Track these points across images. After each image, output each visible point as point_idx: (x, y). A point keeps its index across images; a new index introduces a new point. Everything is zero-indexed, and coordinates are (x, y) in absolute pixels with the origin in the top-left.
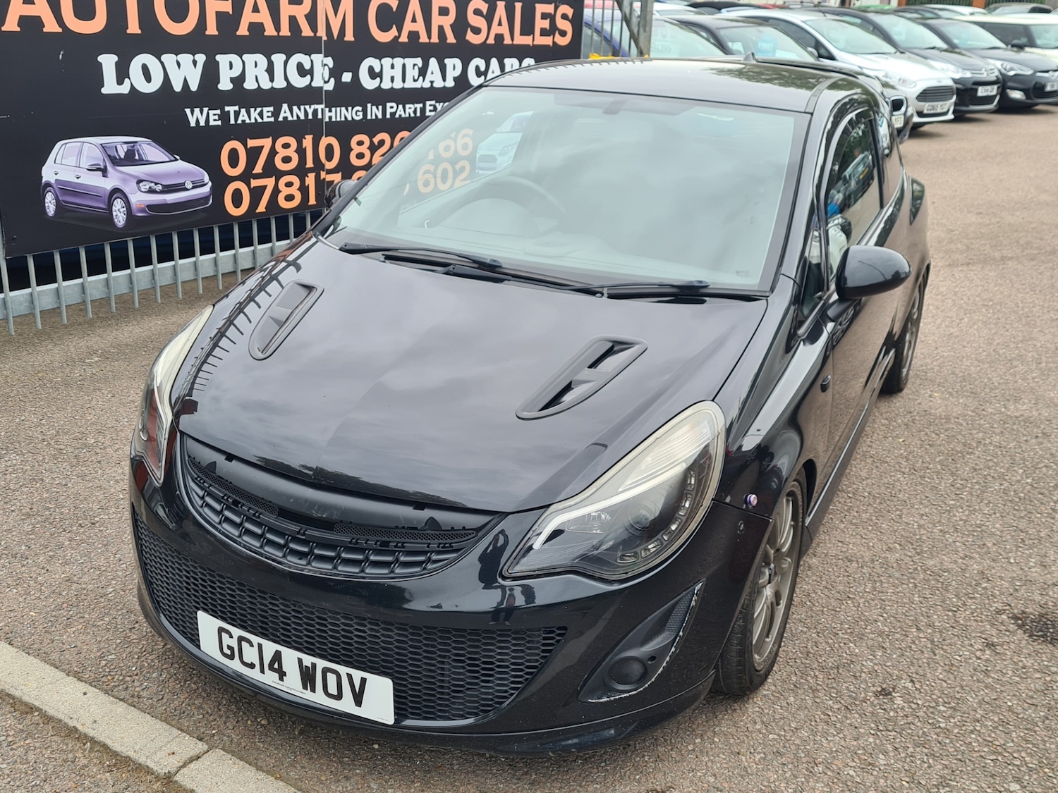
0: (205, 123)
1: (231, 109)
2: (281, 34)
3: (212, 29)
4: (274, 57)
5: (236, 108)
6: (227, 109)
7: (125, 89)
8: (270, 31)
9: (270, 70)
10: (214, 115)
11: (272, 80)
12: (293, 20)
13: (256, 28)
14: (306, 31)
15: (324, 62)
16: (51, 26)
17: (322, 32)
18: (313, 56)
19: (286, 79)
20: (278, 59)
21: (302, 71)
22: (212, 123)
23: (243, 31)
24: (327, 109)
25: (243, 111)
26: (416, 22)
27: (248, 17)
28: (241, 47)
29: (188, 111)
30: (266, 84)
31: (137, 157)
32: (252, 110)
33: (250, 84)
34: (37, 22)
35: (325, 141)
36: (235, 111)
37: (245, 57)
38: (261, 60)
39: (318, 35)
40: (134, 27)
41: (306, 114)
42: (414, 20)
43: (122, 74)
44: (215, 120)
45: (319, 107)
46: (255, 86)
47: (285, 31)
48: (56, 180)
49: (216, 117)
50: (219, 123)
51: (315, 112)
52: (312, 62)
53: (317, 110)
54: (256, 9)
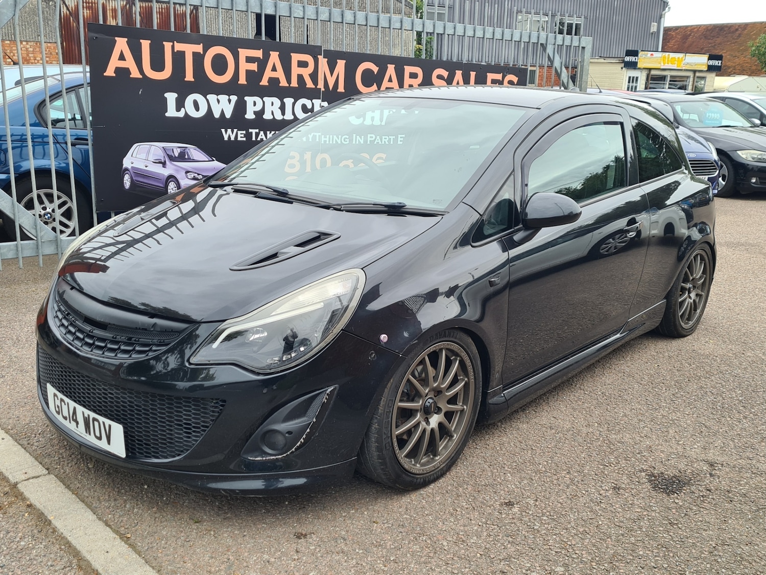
0: (235, 139)
1: (254, 131)
2: (291, 85)
3: (242, 80)
4: (286, 100)
5: (257, 130)
6: (250, 130)
7: (181, 114)
8: (283, 83)
9: (283, 108)
10: (241, 134)
11: (283, 113)
12: (300, 78)
13: (274, 81)
14: (310, 84)
15: (322, 105)
16: (135, 74)
17: (321, 85)
18: (314, 101)
19: (294, 113)
20: (289, 101)
21: (305, 109)
22: (239, 139)
23: (264, 82)
24: (323, 136)
25: (262, 133)
26: (392, 81)
27: (268, 74)
28: (262, 93)
29: (223, 130)
30: (279, 116)
31: (186, 157)
32: (268, 132)
33: (267, 116)
34: (127, 71)
35: (320, 157)
36: (256, 133)
37: (265, 99)
38: (277, 102)
39: (318, 87)
40: (189, 77)
41: (307, 137)
42: (390, 80)
43: (180, 105)
44: (241, 137)
45: (318, 134)
46: (271, 117)
47: (294, 84)
48: (132, 167)
49: (243, 136)
50: (244, 139)
51: (314, 137)
52: (313, 104)
53: (316, 135)
54: (274, 69)
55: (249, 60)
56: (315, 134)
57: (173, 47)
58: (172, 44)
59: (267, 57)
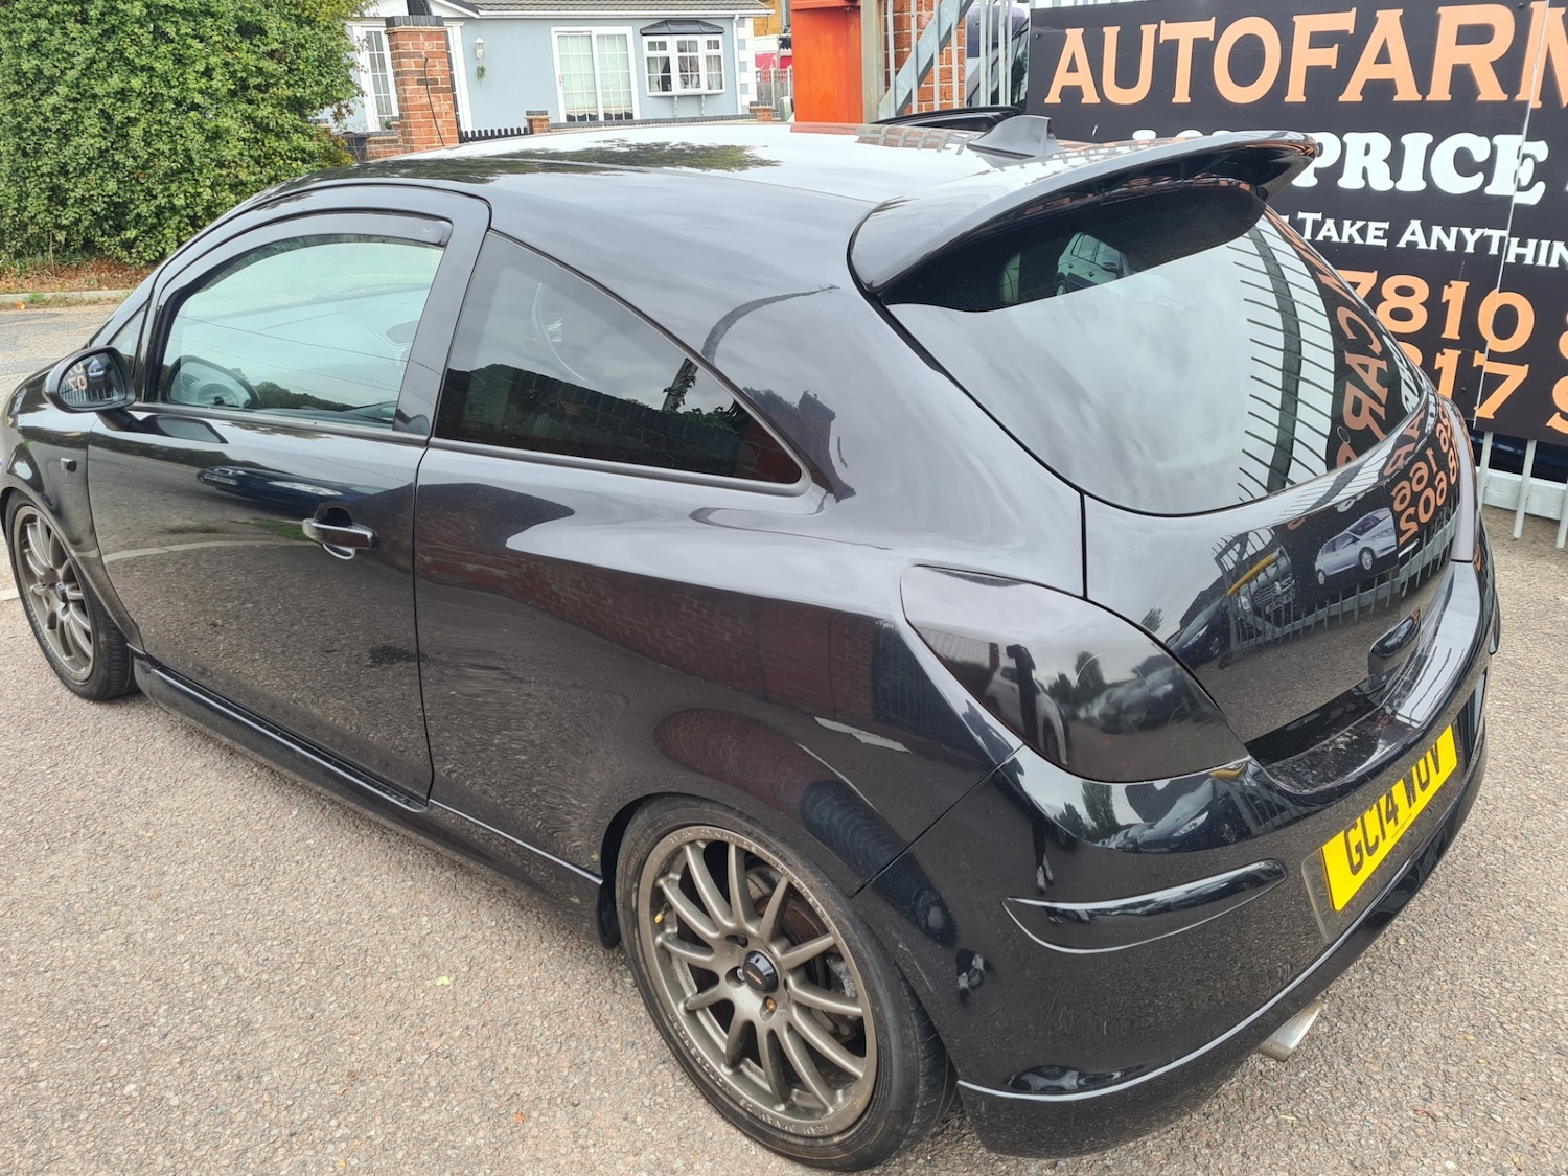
1: (1309, 218)
2: (1429, 98)
3: (1296, 94)
4: (1407, 139)
5: (1319, 216)
6: (1301, 215)
8: (1407, 92)
9: (1395, 161)
11: (1395, 175)
12: (1462, 77)
13: (1380, 90)
14: (1490, 90)
15: (1525, 151)
16: (1090, 97)
17: (1530, 93)
18: (1499, 139)
19: (1427, 175)
20: (1415, 143)
21: (1464, 163)
23: (1352, 94)
24: (1515, 241)
25: (1330, 223)
27: (1367, 69)
28: (1344, 121)
30: (1381, 182)
32: (1347, 223)
33: (1350, 181)
34: (1077, 92)
35: (1494, 300)
36: (1314, 221)
37: (1349, 137)
38: (1381, 143)
39: (1518, 98)
40: (1182, 96)
41: (1461, 242)
45: (1496, 235)
46: (1360, 184)
47: (1440, 91)
51: (1484, 243)
52: (1493, 150)
53: (1489, 238)
54: (1383, 57)
55: (1319, 40)
56: (1488, 232)
57: (1157, 33)
58: (1156, 26)
59: (1365, 26)
